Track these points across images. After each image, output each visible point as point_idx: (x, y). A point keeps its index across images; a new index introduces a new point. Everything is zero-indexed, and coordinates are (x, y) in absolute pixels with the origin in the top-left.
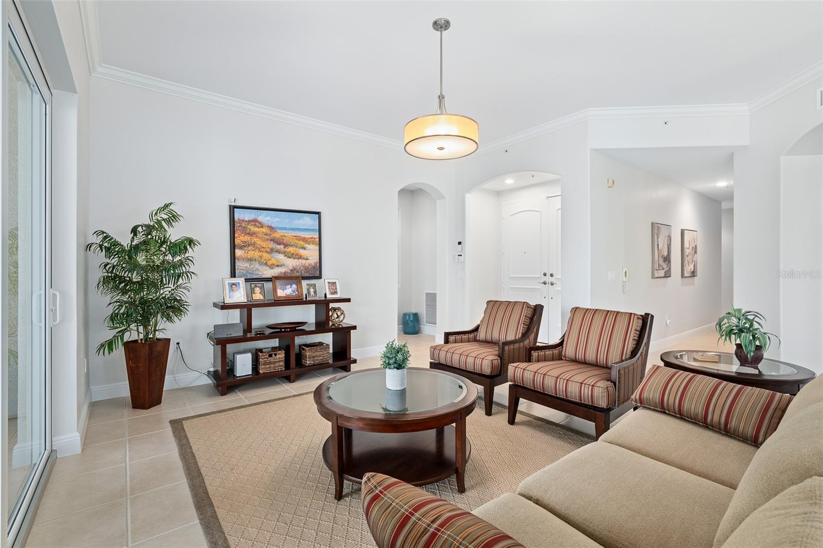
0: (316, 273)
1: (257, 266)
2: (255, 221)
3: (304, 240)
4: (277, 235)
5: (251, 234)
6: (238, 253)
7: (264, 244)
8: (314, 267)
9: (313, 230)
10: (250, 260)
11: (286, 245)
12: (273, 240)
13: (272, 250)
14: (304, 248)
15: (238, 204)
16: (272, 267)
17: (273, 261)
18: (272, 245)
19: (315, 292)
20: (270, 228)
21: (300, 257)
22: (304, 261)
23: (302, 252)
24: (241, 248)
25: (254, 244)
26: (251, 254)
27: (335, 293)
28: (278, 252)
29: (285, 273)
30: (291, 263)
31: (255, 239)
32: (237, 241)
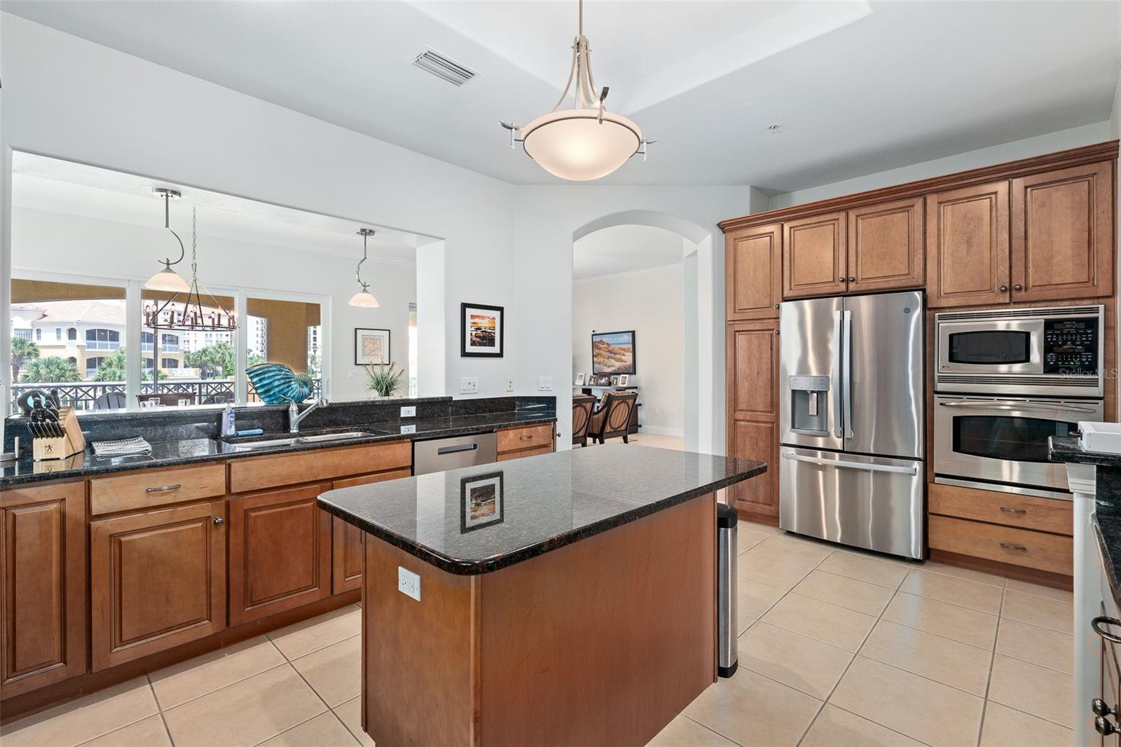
0: (632, 370)
1: (602, 366)
2: (601, 341)
3: (624, 350)
4: (611, 348)
5: (600, 349)
6: (595, 359)
7: (605, 354)
8: (630, 367)
9: (629, 343)
10: (599, 363)
11: (615, 354)
12: (609, 351)
13: (609, 357)
14: (624, 355)
15: (595, 333)
16: (609, 367)
17: (609, 364)
18: (608, 354)
19: (616, 383)
20: (607, 344)
21: (622, 361)
22: (625, 363)
23: (623, 357)
24: (596, 357)
25: (601, 354)
26: (601, 360)
27: (625, 383)
28: (612, 358)
29: (615, 371)
30: (618, 364)
31: (601, 351)
32: (594, 353)
